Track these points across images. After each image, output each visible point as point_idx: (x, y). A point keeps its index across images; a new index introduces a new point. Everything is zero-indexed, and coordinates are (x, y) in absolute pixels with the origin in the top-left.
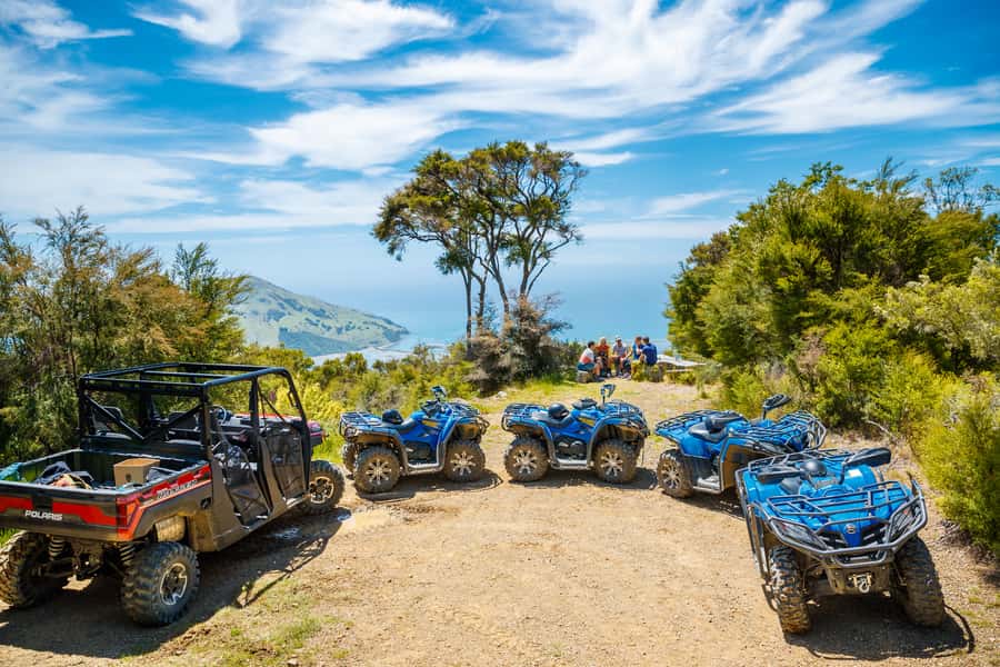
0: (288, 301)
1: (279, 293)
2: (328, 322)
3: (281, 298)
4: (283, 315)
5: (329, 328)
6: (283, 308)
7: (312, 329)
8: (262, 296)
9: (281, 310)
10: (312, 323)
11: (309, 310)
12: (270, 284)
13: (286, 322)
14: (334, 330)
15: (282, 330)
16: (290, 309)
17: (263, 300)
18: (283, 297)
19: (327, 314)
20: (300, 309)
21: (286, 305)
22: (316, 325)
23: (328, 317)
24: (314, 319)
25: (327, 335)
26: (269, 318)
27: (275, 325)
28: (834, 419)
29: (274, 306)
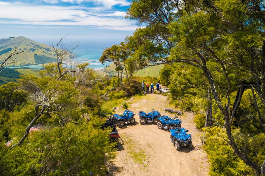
0: (37, 45)
1: (33, 43)
2: (50, 53)
3: (34, 44)
4: (35, 50)
5: (51, 54)
6: (35, 48)
7: (45, 55)
8: (27, 44)
9: (34, 48)
10: (45, 53)
11: (44, 48)
12: (30, 39)
13: (36, 52)
14: (53, 55)
15: (35, 55)
16: (38, 48)
17: (28, 45)
18: (35, 44)
19: (50, 50)
20: (41, 48)
21: (36, 47)
22: (47, 53)
23: (50, 51)
24: (46, 51)
25: (50, 56)
26: (30, 51)
27: (33, 54)
28: (187, 110)
29: (32, 47)
